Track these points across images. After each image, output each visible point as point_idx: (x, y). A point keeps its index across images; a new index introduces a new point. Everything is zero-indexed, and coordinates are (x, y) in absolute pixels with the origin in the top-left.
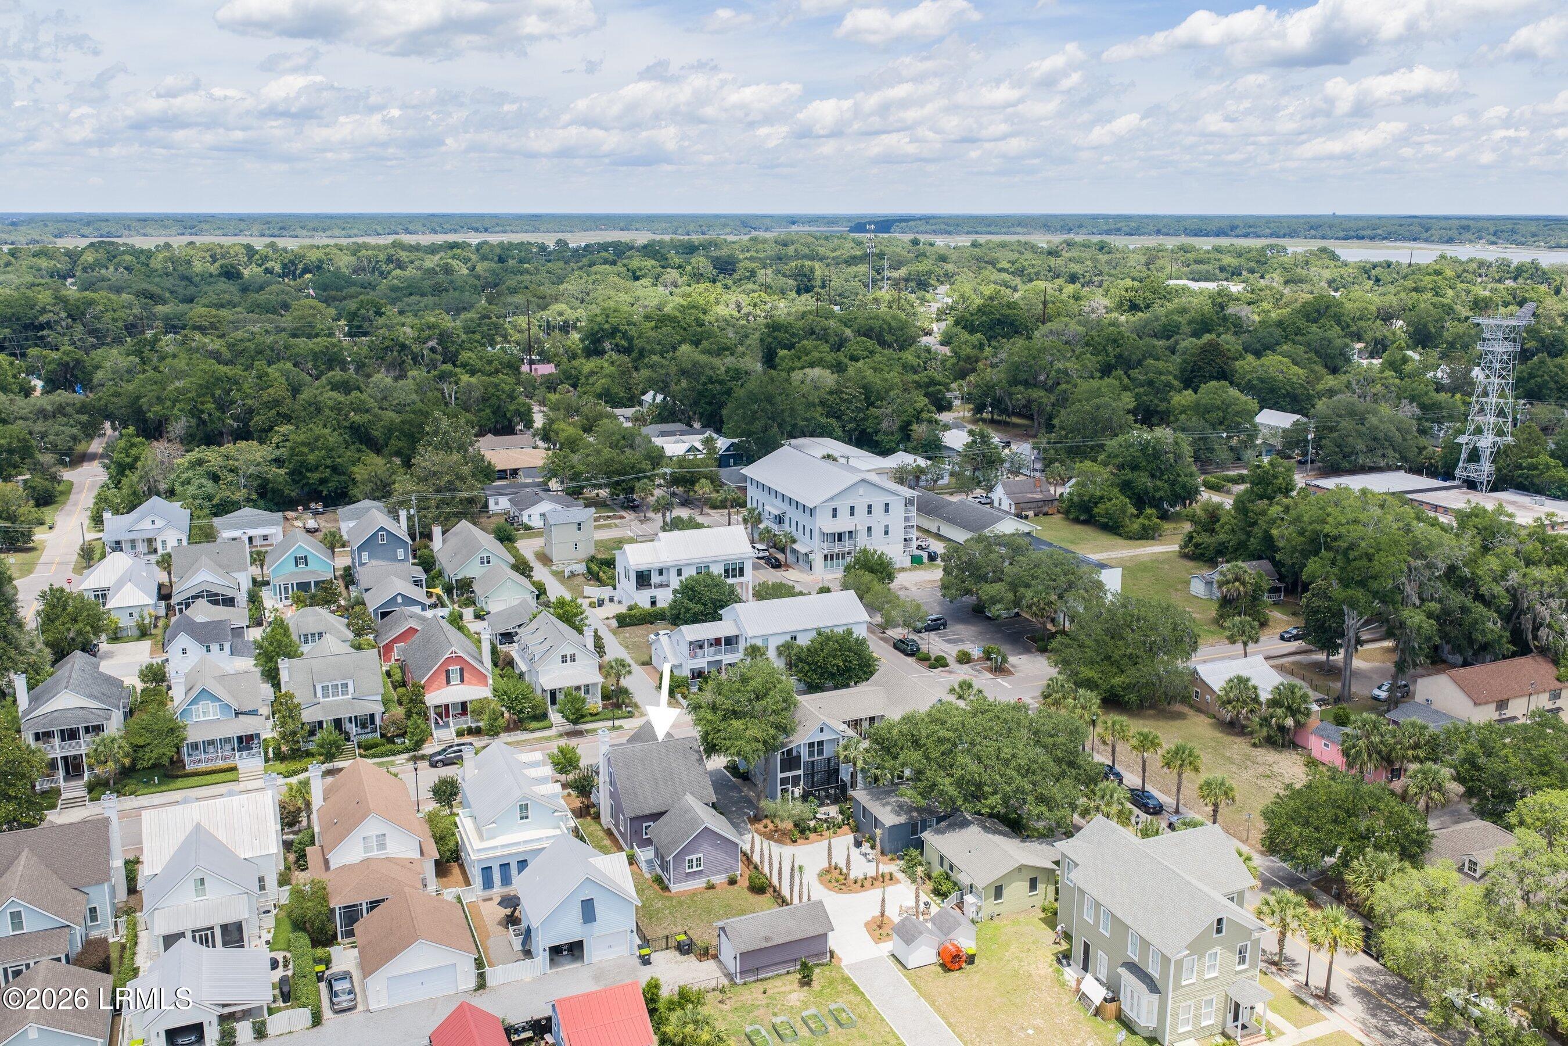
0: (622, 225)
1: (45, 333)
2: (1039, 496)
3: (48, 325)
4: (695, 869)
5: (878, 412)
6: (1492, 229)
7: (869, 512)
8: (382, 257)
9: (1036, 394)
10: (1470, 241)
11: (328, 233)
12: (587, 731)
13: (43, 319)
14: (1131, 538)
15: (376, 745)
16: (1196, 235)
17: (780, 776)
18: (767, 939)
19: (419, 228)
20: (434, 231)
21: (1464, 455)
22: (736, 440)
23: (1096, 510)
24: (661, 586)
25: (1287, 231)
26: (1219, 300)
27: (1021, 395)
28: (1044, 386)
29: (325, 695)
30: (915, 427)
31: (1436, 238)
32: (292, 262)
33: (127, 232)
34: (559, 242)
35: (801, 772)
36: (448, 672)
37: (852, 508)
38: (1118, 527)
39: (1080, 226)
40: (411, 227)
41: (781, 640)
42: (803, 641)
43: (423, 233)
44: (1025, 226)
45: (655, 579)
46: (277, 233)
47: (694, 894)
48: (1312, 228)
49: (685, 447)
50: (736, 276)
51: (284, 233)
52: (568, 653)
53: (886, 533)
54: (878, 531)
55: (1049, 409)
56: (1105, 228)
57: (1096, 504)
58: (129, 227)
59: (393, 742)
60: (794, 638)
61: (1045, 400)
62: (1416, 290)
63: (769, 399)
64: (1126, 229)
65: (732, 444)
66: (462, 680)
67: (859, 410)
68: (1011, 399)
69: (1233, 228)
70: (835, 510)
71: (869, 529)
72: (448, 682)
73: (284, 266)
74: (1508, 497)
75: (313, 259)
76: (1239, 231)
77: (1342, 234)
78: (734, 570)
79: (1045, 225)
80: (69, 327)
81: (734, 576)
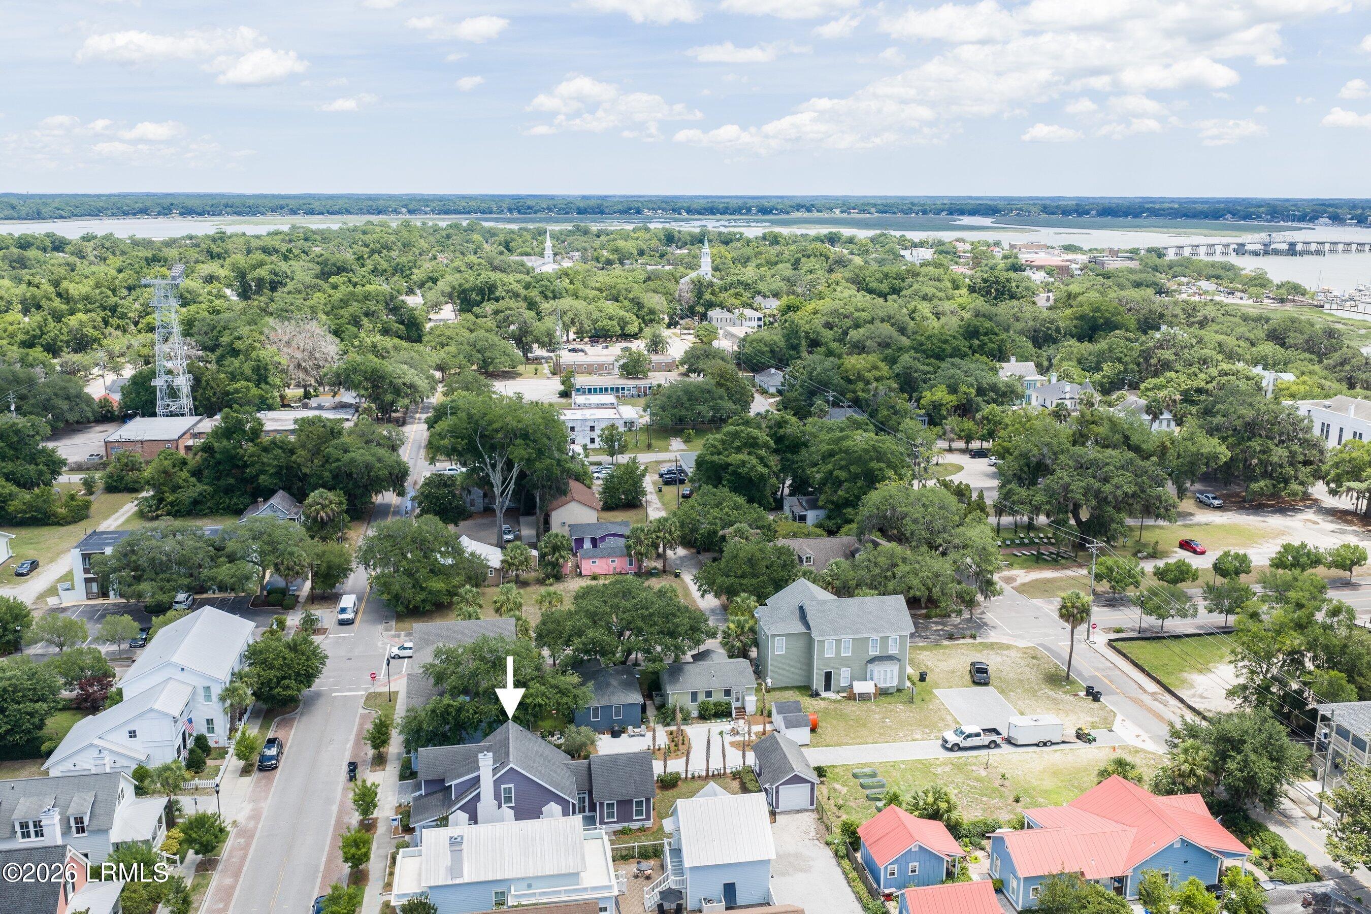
21: (159, 395)
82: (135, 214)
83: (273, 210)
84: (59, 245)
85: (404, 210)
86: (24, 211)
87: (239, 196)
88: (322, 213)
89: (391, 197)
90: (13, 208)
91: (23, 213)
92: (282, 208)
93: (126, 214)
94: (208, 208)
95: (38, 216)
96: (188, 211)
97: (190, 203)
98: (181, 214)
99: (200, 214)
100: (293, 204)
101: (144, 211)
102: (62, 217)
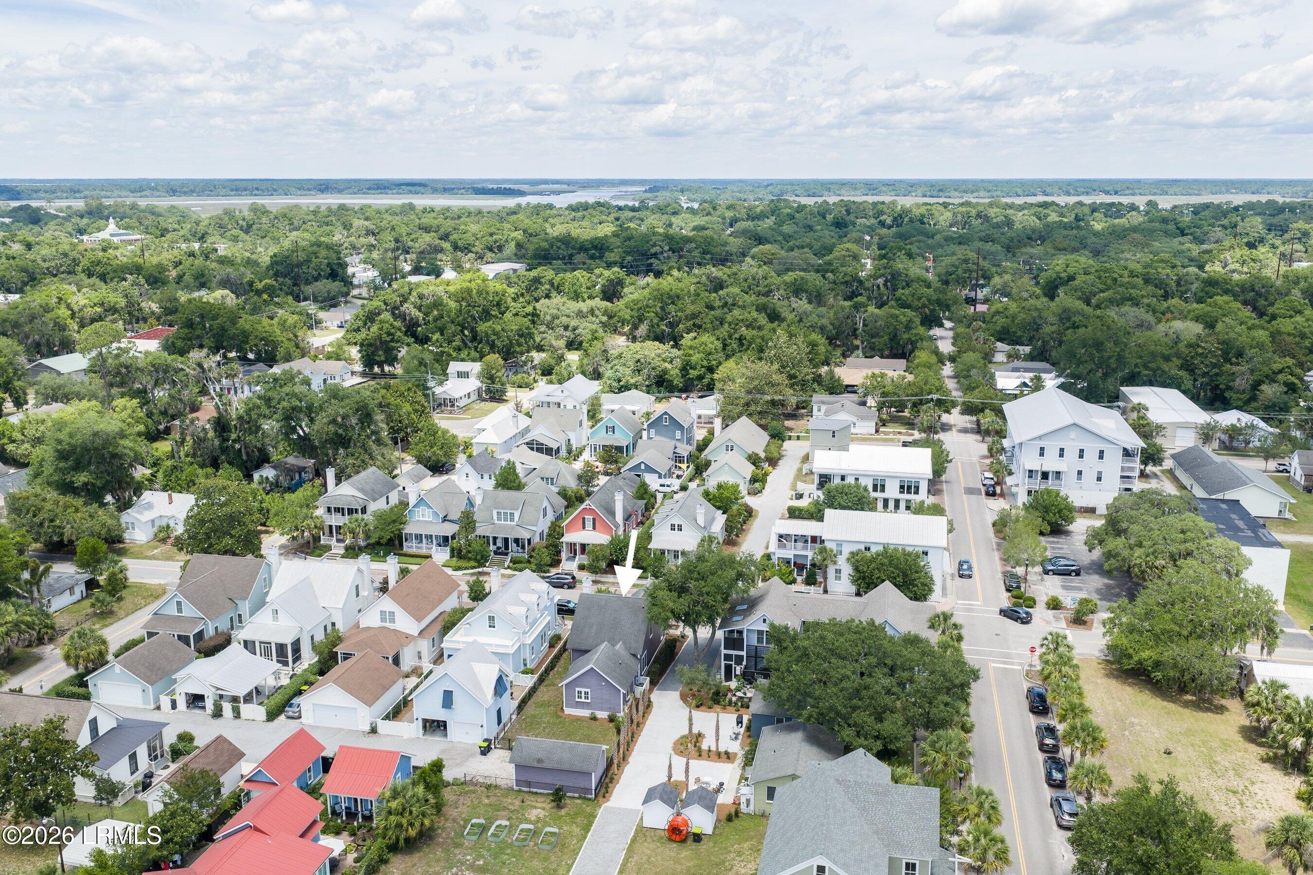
0: (1254, 189)
1: (652, 261)
3: (655, 255)
4: (583, 700)
5: (1235, 369)
7: (1081, 456)
8: (974, 212)
11: (975, 194)
13: (653, 251)
17: (724, 652)
18: (540, 761)
19: (1056, 190)
20: (1068, 194)
29: (499, 519)
30: (1264, 387)
32: (900, 216)
33: (826, 193)
34: (1150, 203)
35: (744, 653)
36: (584, 519)
37: (1062, 450)
40: (1048, 190)
41: (854, 548)
43: (1059, 195)
46: (935, 193)
47: (579, 719)
49: (1018, 382)
50: (1287, 236)
51: (941, 194)
52: (676, 523)
53: (1099, 479)
54: (1089, 476)
58: (829, 190)
60: (868, 549)
66: (594, 528)
67: (1214, 365)
70: (1042, 449)
71: (1080, 473)
72: (584, 528)
73: (895, 219)
75: (917, 214)
78: (909, 487)
80: (669, 258)
81: (909, 492)
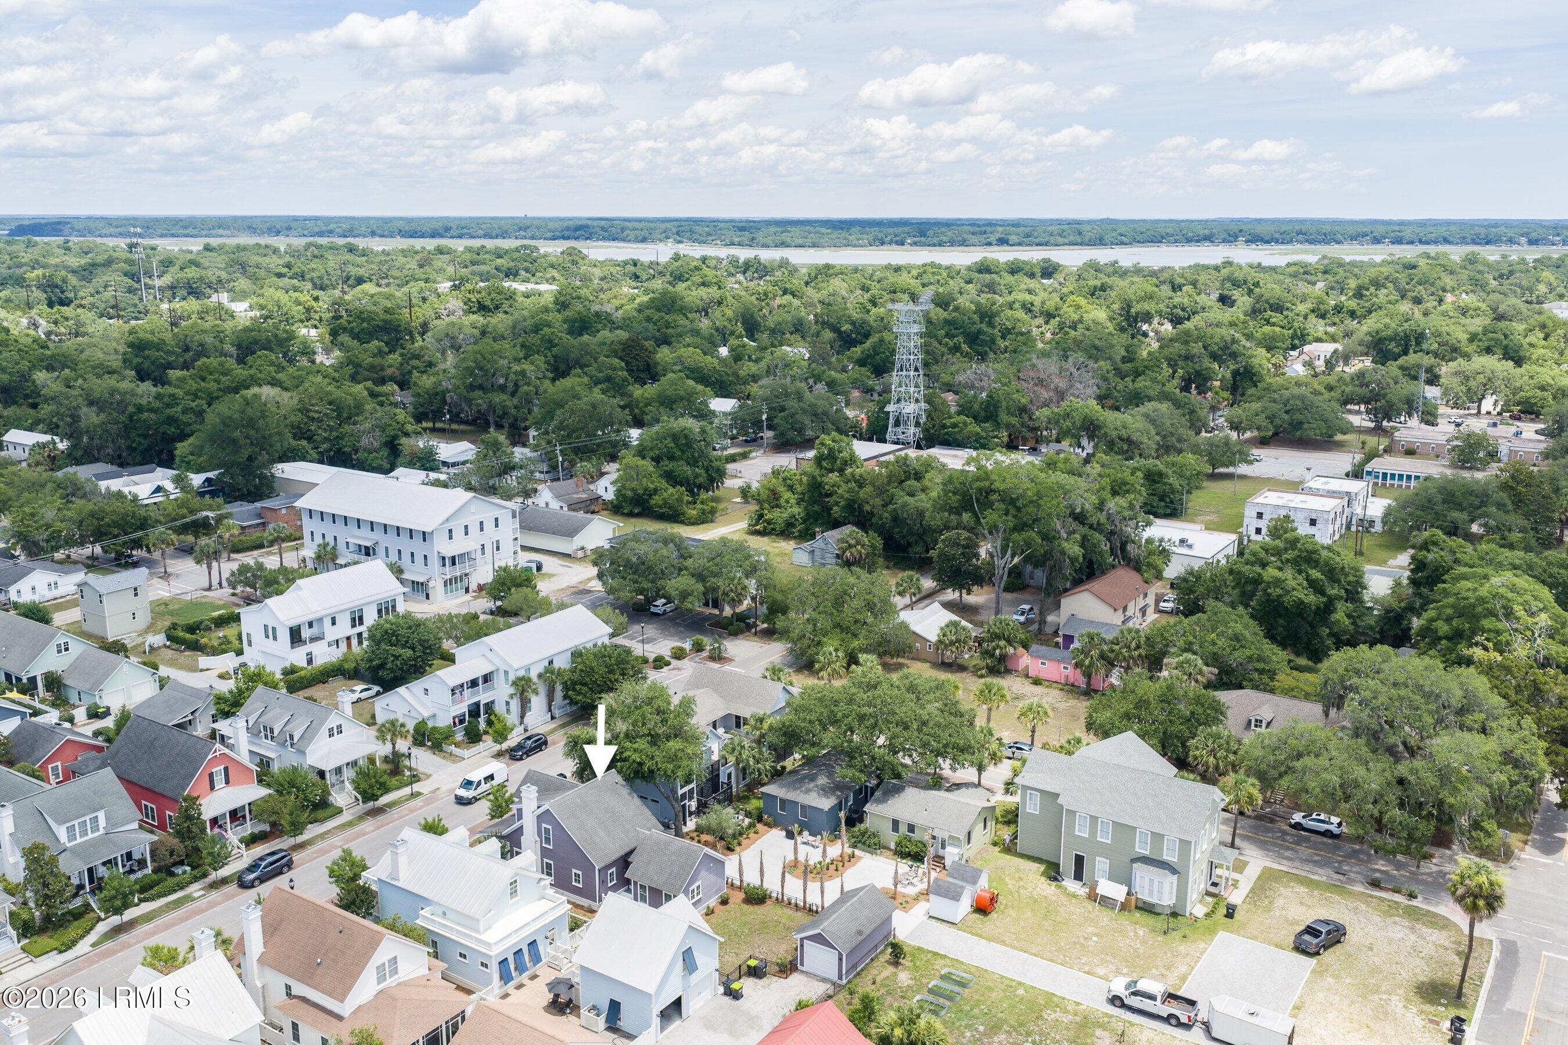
2: (584, 496)
6: (674, 230)
7: (482, 529)
9: (498, 398)
10: (661, 241)
12: (391, 805)
14: (693, 524)
15: (157, 883)
16: (411, 237)
21: (891, 421)
22: (211, 475)
23: (653, 502)
24: (313, 640)
25: (499, 232)
26: (562, 299)
27: (481, 400)
28: (502, 388)
31: (632, 236)
36: (211, 775)
37: (466, 527)
38: (678, 515)
39: (289, 228)
41: (540, 667)
42: (562, 663)
44: (228, 228)
45: (306, 633)
48: (520, 229)
49: (149, 487)
52: (335, 724)
53: (498, 549)
54: (490, 548)
55: (513, 411)
56: (317, 229)
57: (650, 496)
59: (172, 874)
60: (551, 662)
61: (509, 403)
62: (704, 284)
63: (251, 423)
64: (339, 230)
65: (208, 480)
67: (331, 429)
68: (470, 405)
69: (447, 229)
70: (451, 531)
72: (214, 788)
74: (936, 452)
76: (453, 233)
77: (549, 235)
78: (387, 608)
79: (249, 227)
82: (1198, 241)
83: (1353, 238)
84: (1049, 270)
85: (1523, 240)
86: (1087, 237)
87: (1313, 221)
88: (1412, 243)
89: (1507, 224)
90: (1080, 233)
91: (1086, 239)
92: (1365, 235)
93: (1189, 241)
94: (1277, 236)
95: (1099, 242)
96: (1255, 239)
97: (1259, 230)
98: (1247, 241)
99: (1268, 242)
100: (1380, 230)
101: (1209, 238)
102: (1122, 243)
